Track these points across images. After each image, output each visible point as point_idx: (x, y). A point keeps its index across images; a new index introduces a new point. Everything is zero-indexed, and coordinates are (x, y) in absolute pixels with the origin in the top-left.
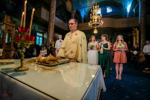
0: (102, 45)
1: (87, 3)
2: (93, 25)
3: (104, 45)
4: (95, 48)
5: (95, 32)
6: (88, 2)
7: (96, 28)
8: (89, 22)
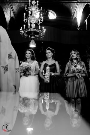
0: (48, 68)
2: (29, 33)
3: (50, 66)
4: (33, 73)
5: (33, 45)
7: (34, 39)
8: (22, 27)
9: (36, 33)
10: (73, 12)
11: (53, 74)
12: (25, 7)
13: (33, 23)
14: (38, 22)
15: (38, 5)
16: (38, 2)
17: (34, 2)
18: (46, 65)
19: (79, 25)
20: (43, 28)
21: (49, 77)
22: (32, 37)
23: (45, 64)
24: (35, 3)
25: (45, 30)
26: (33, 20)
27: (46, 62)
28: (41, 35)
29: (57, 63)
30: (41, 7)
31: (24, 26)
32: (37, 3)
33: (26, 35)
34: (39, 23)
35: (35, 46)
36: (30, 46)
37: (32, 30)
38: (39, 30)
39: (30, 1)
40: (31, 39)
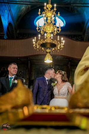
2: (43, 45)
5: (48, 60)
7: (50, 53)
8: (35, 38)
9: (53, 45)
12: (38, 12)
13: (49, 32)
14: (55, 31)
15: (55, 9)
16: (55, 5)
17: (49, 6)
20: (62, 39)
24: (51, 6)
25: (64, 42)
26: (48, 29)
28: (57, 48)
30: (59, 13)
32: (55, 7)
33: (39, 47)
34: (56, 33)
35: (52, 61)
36: (45, 62)
37: (49, 41)
38: (57, 41)
39: (45, 4)
40: (47, 53)
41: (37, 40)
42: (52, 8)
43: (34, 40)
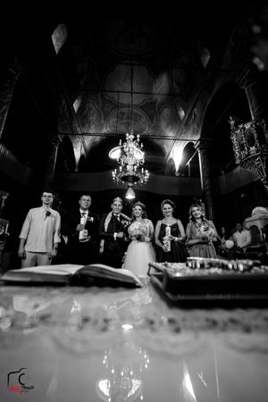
0: (168, 229)
1: (89, 126)
2: (125, 179)
6: (93, 126)
7: (132, 187)
8: (116, 170)
9: (136, 179)
10: (167, 151)
11: (176, 239)
12: (119, 142)
15: (138, 140)
16: (138, 136)
18: (163, 227)
19: (177, 169)
21: (169, 242)
22: (130, 184)
23: (162, 225)
24: (133, 137)
25: (148, 174)
26: (131, 161)
27: (163, 221)
28: (141, 182)
29: (179, 222)
30: (142, 144)
31: (121, 168)
32: (138, 138)
33: (119, 181)
34: (139, 165)
35: (134, 197)
37: (131, 173)
39: (127, 135)
40: (129, 187)
41: (118, 172)
42: (135, 139)
43: (114, 173)
